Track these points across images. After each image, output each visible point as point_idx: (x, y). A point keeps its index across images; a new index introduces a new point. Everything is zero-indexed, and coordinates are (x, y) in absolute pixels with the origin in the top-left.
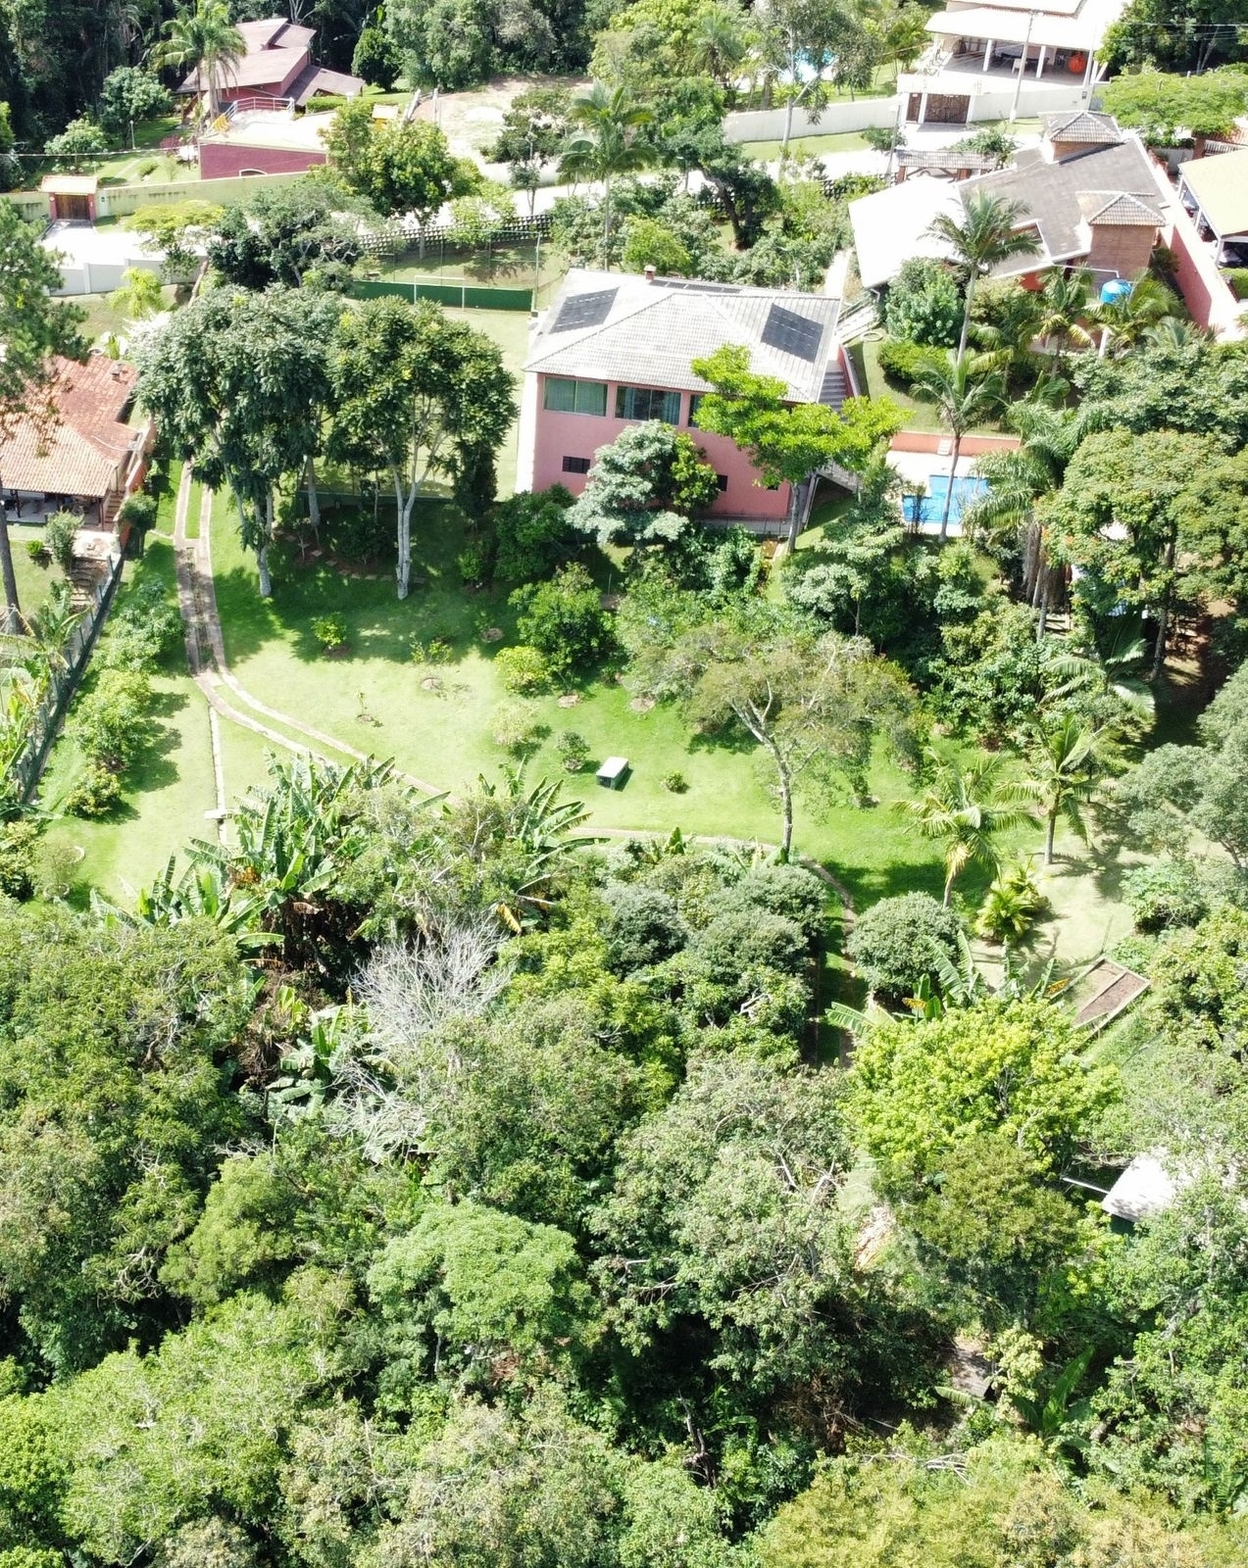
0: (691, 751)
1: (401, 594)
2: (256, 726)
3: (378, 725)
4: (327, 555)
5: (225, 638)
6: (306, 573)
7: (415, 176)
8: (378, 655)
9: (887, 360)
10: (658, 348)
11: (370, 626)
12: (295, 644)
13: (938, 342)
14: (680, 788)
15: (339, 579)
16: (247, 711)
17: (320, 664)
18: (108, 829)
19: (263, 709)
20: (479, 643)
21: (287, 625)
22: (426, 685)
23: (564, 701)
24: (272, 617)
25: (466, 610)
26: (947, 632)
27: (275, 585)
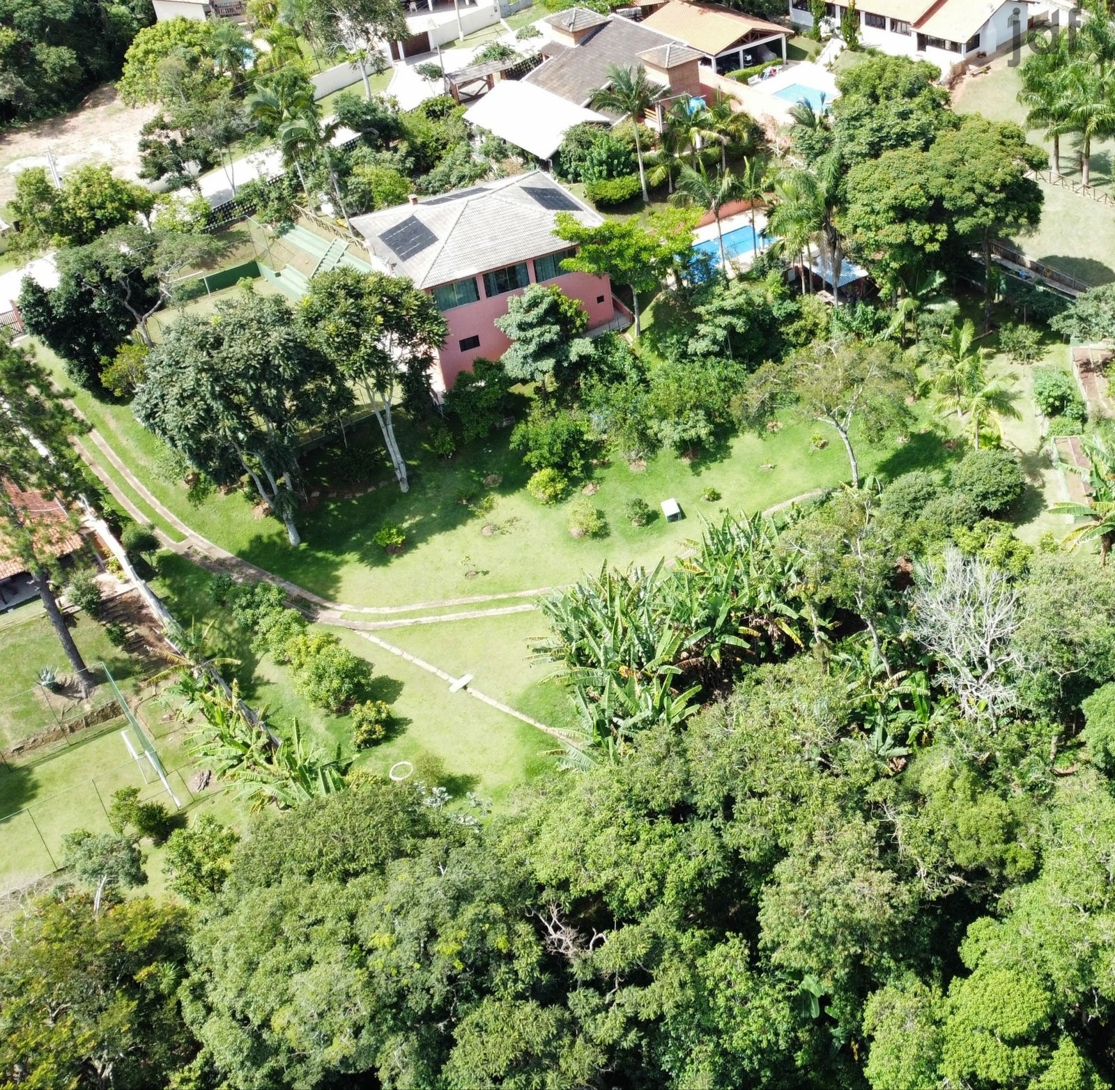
0: (698, 474)
1: (404, 488)
2: (407, 622)
3: (486, 573)
4: (324, 492)
5: (302, 586)
6: (318, 511)
7: (116, 209)
8: (432, 533)
9: (598, 197)
10: (492, 239)
11: (404, 521)
12: (361, 560)
13: (621, 174)
14: (715, 497)
15: (348, 501)
16: (386, 617)
17: (396, 562)
18: (400, 740)
19: (394, 610)
20: (492, 489)
21: (340, 552)
22: (486, 531)
23: (586, 491)
24: (320, 554)
25: (459, 475)
26: (789, 330)
27: (302, 533)
